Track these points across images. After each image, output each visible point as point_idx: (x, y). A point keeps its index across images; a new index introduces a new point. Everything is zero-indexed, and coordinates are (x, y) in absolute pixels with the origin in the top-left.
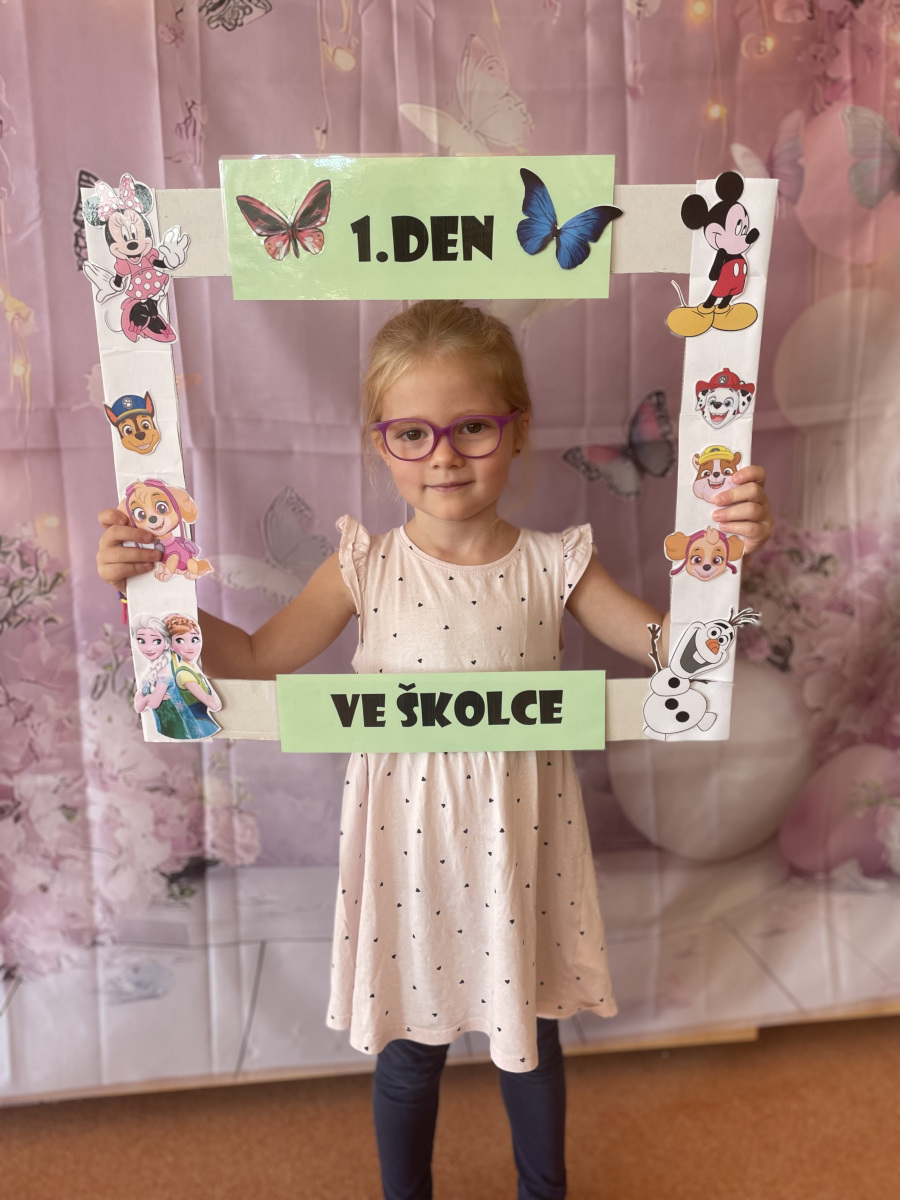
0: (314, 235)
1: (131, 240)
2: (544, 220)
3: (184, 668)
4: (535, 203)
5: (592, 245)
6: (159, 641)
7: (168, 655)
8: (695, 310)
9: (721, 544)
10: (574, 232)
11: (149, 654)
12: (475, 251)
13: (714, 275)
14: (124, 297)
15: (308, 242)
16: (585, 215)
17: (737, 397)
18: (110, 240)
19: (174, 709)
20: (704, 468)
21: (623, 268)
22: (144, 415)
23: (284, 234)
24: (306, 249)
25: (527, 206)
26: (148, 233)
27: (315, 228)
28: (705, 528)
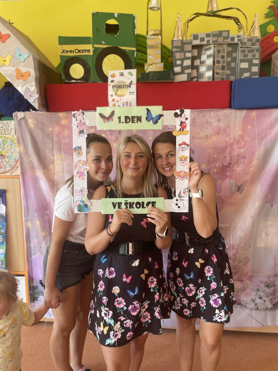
1: (80, 120)
2: (150, 116)
3: (84, 198)
4: (149, 114)
5: (159, 121)
6: (79, 192)
7: (81, 195)
8: (178, 131)
9: (185, 173)
10: (155, 118)
11: (77, 195)
12: (139, 122)
13: (180, 125)
14: (78, 129)
16: (157, 116)
17: (186, 146)
18: (77, 120)
19: (81, 206)
20: (181, 159)
21: (164, 124)
22: (80, 150)
23: (106, 119)
25: (147, 114)
26: (83, 119)
27: (112, 118)
28: (181, 170)
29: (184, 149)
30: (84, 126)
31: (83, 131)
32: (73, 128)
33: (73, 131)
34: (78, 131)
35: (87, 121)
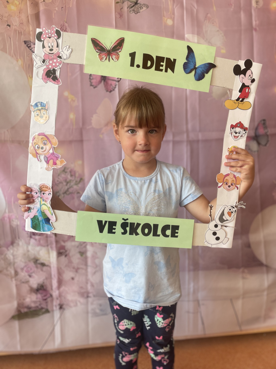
0: (116, 55)
1: (51, 48)
2: (192, 63)
3: (44, 204)
4: (190, 57)
6: (37, 193)
7: (39, 199)
8: (233, 101)
9: (234, 179)
10: (201, 69)
12: (169, 70)
13: (240, 91)
14: (45, 67)
15: (114, 57)
16: (205, 64)
17: (242, 132)
18: (44, 47)
20: (231, 153)
21: (214, 84)
22: (44, 109)
23: (106, 53)
24: (113, 59)
25: (187, 58)
26: (58, 46)
27: (117, 53)
29: (237, 135)
30: (57, 61)
31: (54, 71)
32: (35, 63)
33: (34, 68)
34: (44, 70)
35: (66, 52)
